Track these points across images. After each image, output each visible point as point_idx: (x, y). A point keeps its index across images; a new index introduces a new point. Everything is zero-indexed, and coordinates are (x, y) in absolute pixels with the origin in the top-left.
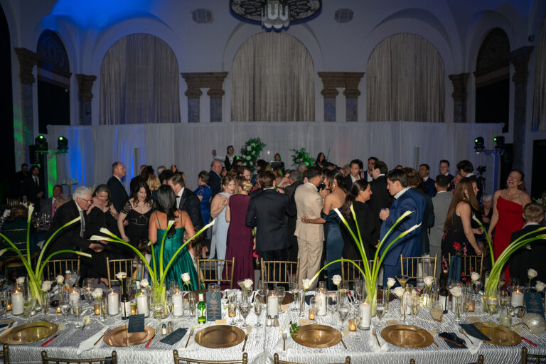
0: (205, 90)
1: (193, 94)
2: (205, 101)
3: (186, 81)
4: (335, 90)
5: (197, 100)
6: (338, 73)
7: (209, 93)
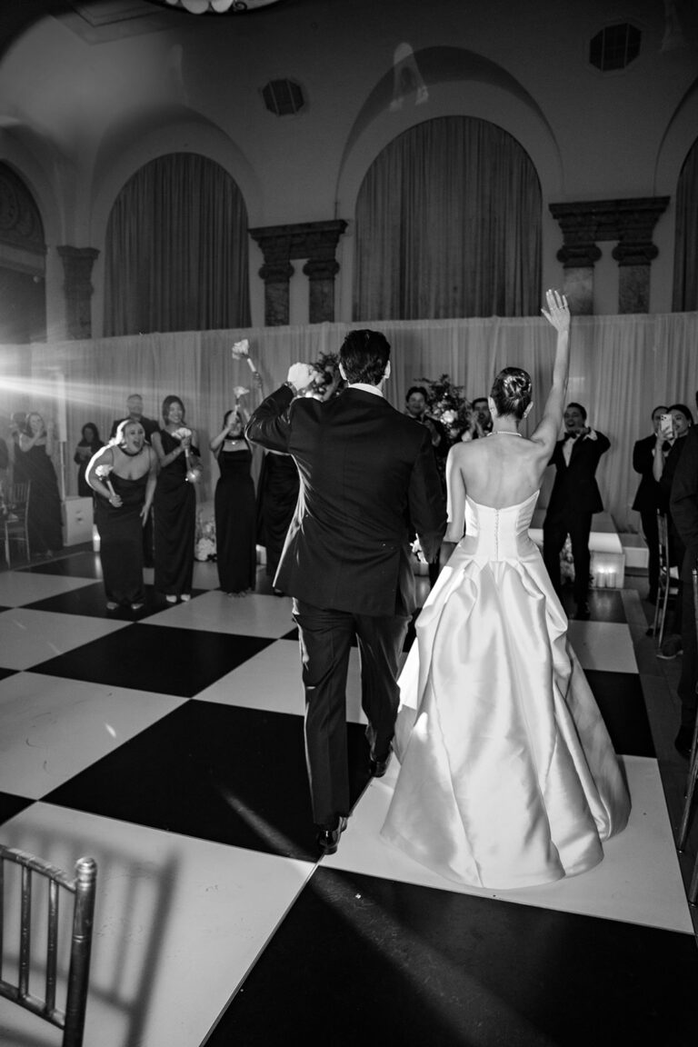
0: (299, 264)
1: (276, 275)
2: (300, 288)
3: (260, 246)
4: (594, 246)
5: (281, 286)
6: (598, 204)
7: (306, 270)
